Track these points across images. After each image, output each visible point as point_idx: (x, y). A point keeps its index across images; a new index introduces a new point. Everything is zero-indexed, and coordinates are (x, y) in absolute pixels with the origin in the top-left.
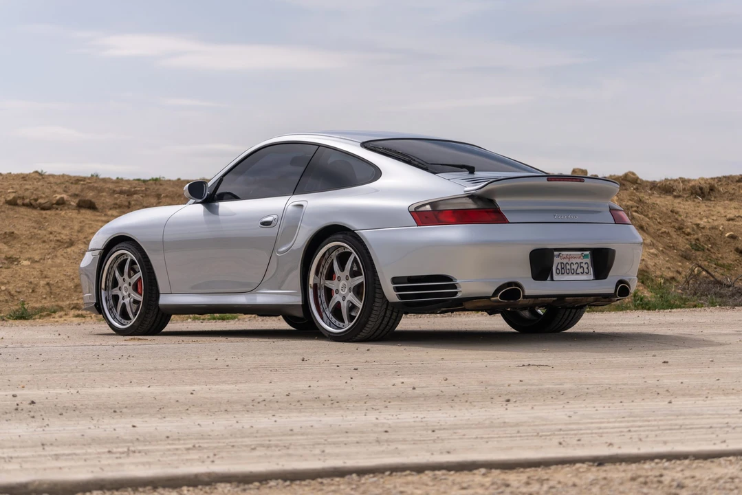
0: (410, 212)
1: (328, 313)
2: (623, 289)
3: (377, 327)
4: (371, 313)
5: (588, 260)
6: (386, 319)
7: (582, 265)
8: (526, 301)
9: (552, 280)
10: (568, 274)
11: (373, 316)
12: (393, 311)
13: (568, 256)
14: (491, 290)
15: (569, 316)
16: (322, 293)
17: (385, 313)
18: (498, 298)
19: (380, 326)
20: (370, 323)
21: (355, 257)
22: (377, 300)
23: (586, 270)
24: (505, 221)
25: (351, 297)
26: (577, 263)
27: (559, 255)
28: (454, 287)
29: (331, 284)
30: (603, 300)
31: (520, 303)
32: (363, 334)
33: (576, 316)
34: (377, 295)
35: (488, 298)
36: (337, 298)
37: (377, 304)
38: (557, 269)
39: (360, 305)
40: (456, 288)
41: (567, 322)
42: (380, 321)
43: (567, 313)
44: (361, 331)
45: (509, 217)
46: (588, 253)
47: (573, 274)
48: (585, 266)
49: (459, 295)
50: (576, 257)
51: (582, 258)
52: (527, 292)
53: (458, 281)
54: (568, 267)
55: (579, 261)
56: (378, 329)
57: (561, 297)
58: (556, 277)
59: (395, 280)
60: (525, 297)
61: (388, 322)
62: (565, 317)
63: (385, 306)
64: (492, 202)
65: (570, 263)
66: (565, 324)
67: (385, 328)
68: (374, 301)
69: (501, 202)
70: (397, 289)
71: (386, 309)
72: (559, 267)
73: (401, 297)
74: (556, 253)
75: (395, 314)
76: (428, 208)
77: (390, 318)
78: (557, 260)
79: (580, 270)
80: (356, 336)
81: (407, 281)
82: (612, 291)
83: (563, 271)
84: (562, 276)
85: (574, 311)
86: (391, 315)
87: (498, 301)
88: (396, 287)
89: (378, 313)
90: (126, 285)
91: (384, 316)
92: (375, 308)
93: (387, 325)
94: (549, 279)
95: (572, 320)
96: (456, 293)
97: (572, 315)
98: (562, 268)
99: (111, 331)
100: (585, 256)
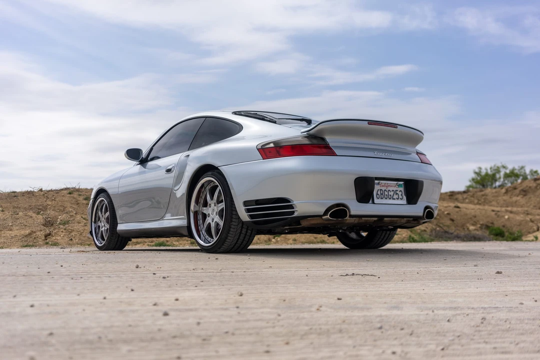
0: (258, 149)
1: (204, 232)
2: (429, 214)
3: (235, 242)
4: (229, 230)
5: (402, 189)
6: (242, 236)
7: (397, 192)
8: (352, 220)
9: (373, 203)
10: (386, 199)
11: (231, 232)
12: (247, 229)
13: (386, 185)
14: (322, 210)
15: (384, 236)
16: (200, 217)
17: (241, 230)
18: (328, 216)
19: (237, 241)
20: (229, 238)
21: (220, 189)
22: (234, 220)
23: (400, 197)
24: (334, 154)
25: (217, 219)
26: (393, 191)
27: (378, 184)
28: (291, 207)
29: (205, 210)
30: (413, 222)
31: (348, 221)
32: (224, 247)
33: (389, 238)
34: (234, 216)
35: (320, 216)
36: (208, 220)
37: (234, 223)
38: (377, 194)
39: (221, 224)
40: (293, 208)
41: (384, 241)
42: (237, 237)
43: (384, 234)
44: (223, 245)
45: (337, 152)
46: (402, 183)
47: (390, 199)
48: (400, 193)
49: (296, 214)
50: (393, 186)
51: (397, 186)
52: (353, 213)
53: (295, 202)
54: (386, 193)
55: (395, 189)
56: (236, 243)
57: (381, 218)
58: (376, 201)
59: (246, 203)
60: (351, 216)
61: (245, 238)
62: (382, 237)
63: (240, 225)
64: (323, 139)
65: (387, 190)
66: (382, 242)
67: (242, 243)
68: (232, 221)
69: (330, 140)
70: (248, 211)
71: (242, 227)
72: (379, 193)
73: (251, 217)
74: (376, 181)
75: (249, 231)
76: (272, 145)
77: (246, 234)
78: (377, 188)
79: (395, 196)
80: (219, 248)
81: (255, 204)
82: (421, 214)
83: (382, 195)
84: (382, 200)
85: (388, 232)
86: (247, 232)
87: (328, 220)
88: (247, 209)
89: (235, 230)
90: (103, 219)
91: (241, 233)
92: (233, 226)
93: (244, 240)
94: (371, 202)
95: (386, 239)
96: (293, 212)
97: (387, 235)
98: (381, 194)
99: (97, 249)
100: (399, 186)
